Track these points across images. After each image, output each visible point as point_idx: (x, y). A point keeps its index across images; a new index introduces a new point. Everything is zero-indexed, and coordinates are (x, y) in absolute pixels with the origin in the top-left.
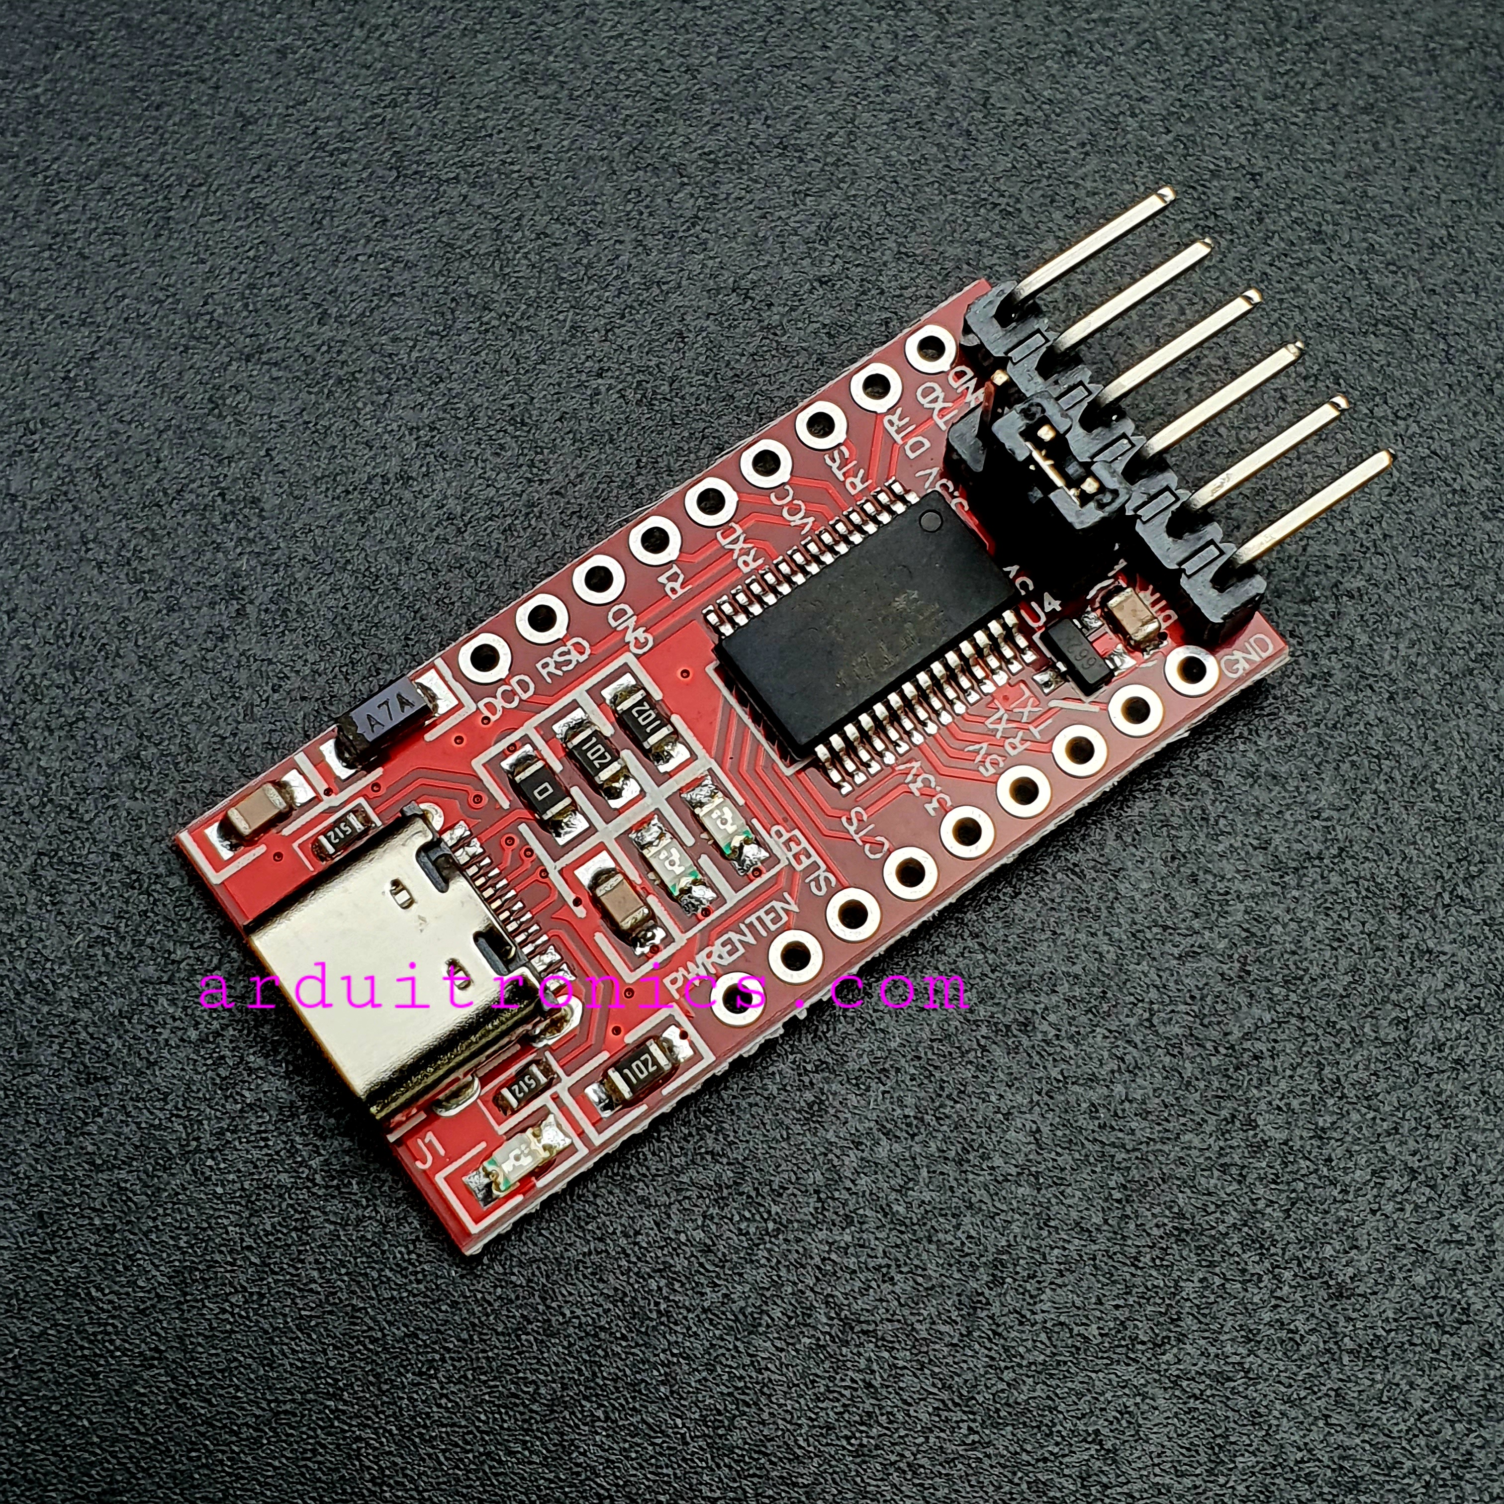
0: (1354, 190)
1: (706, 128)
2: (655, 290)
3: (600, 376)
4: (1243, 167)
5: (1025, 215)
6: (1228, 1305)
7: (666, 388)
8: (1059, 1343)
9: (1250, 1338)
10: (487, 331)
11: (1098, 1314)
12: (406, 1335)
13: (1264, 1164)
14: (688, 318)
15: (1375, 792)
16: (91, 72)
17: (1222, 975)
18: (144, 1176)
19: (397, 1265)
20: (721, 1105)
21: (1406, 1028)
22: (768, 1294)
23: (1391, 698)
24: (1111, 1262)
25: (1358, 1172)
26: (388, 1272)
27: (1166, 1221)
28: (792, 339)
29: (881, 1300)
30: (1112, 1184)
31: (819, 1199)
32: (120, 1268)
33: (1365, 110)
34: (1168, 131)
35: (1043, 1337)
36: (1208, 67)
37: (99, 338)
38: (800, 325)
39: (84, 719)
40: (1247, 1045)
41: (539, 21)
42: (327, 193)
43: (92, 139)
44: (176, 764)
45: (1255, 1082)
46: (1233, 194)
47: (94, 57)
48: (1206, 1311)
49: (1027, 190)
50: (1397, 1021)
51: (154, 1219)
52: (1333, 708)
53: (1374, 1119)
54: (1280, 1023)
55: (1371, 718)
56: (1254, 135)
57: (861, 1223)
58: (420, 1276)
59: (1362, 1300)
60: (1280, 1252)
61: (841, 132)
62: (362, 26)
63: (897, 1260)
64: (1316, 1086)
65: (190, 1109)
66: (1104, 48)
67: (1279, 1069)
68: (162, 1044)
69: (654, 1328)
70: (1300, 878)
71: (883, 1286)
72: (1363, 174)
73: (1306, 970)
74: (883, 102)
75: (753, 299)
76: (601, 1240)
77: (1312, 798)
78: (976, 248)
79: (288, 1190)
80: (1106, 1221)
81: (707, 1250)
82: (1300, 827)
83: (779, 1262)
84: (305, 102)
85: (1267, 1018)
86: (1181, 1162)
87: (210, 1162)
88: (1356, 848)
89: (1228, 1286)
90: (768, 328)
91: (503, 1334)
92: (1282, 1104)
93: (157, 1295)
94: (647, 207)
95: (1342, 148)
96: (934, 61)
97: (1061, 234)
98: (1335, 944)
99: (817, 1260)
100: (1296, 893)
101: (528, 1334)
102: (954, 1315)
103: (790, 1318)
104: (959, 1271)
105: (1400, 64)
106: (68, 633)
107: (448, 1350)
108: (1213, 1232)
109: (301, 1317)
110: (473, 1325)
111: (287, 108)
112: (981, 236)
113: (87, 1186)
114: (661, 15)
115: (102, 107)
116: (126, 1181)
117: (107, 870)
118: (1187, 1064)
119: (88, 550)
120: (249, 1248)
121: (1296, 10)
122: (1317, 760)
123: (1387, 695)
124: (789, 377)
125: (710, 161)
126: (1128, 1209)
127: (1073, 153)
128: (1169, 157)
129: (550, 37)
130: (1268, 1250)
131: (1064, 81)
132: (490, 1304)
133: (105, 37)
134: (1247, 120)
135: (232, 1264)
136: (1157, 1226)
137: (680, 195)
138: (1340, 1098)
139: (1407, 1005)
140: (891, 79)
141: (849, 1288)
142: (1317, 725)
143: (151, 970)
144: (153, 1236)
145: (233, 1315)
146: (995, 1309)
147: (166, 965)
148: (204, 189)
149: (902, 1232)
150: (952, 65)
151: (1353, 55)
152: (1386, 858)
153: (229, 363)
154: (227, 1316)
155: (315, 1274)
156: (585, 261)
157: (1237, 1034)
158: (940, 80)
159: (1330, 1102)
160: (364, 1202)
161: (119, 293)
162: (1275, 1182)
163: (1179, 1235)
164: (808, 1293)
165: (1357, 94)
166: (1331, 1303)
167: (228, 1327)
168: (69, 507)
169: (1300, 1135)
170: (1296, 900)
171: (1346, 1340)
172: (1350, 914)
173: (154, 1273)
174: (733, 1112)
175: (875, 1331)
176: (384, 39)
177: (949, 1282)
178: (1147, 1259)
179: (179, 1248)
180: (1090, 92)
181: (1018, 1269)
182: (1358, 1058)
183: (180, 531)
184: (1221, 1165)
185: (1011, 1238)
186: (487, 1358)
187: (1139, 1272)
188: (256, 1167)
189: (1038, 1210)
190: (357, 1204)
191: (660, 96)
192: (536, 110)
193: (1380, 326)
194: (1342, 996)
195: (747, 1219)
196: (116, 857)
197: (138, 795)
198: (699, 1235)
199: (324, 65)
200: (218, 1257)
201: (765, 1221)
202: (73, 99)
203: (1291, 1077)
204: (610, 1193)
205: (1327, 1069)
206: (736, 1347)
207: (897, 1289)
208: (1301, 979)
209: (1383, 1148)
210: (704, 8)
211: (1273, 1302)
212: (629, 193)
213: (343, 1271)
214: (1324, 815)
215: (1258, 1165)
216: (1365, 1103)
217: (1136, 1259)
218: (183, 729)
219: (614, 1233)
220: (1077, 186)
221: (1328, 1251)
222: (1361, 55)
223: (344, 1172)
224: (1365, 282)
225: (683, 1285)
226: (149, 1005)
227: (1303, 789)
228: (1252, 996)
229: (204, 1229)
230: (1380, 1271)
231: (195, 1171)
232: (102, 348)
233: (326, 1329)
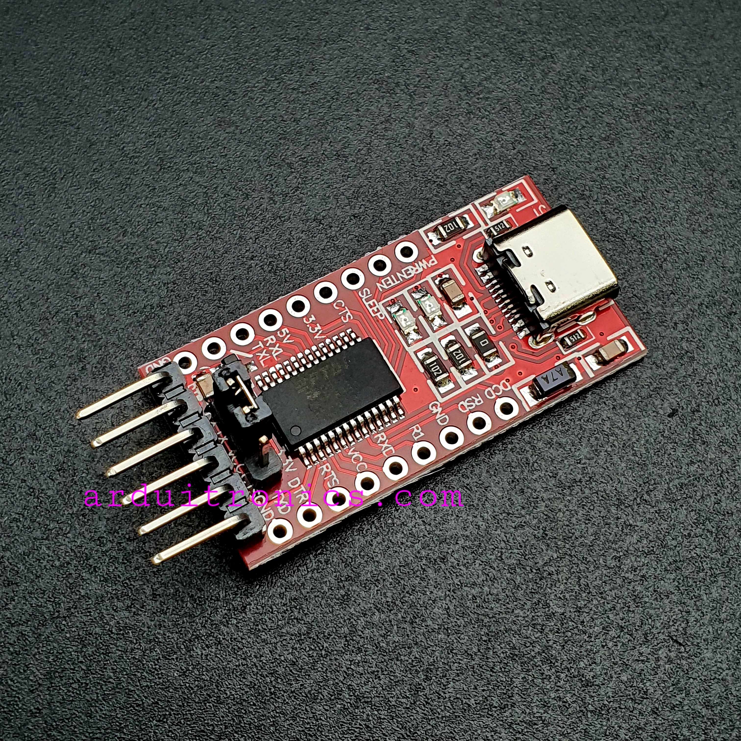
0: (599, 175)
1: (303, 147)
2: (278, 220)
3: (252, 259)
4: (549, 165)
5: (449, 187)
6: (535, 690)
7: (282, 265)
8: (456, 707)
9: (545, 705)
10: (200, 239)
11: (474, 693)
12: (153, 703)
13: (553, 624)
14: (293, 233)
15: (606, 451)
16: (21, 121)
17: (535, 536)
18: (33, 629)
19: (150, 671)
20: (301, 596)
21: (619, 561)
22: (321, 684)
23: (614, 408)
24: (481, 669)
25: (596, 628)
26: (145, 674)
27: (507, 650)
28: (341, 242)
29: (374, 687)
30: (482, 633)
31: (346, 640)
32: (22, 671)
33: (605, 139)
34: (514, 149)
35: (449, 704)
36: (533, 119)
37: (22, 242)
38: (345, 236)
39: (10, 417)
40: (546, 568)
41: (227, 98)
42: (128, 176)
43: (20, 152)
44: (52, 438)
45: (549, 586)
46: (544, 177)
47: (22, 114)
48: (525, 693)
49: (449, 175)
50: (615, 558)
51: (38, 649)
52: (587, 413)
53: (604, 603)
54: (561, 558)
55: (604, 417)
56: (554, 151)
57: (366, 651)
58: (160, 676)
59: (597, 688)
60: (559, 665)
61: (365, 149)
62: (146, 100)
63: (382, 668)
64: (577, 587)
65: (55, 598)
66: (485, 110)
67: (560, 579)
68: (43, 567)
69: (269, 700)
70: (571, 491)
71: (375, 681)
72: (603, 168)
73: (573, 534)
74: (384, 135)
75: (323, 224)
76: (244, 659)
77: (577, 454)
78: (426, 201)
79: (100, 636)
80: (479, 651)
81: (294, 664)
82: (572, 467)
83: (327, 669)
84: (119, 135)
85: (555, 556)
86: (514, 622)
87: (64, 622)
88: (597, 477)
89: (535, 680)
90: (330, 237)
91: (198, 703)
92: (561, 596)
93: (39, 683)
94: (275, 182)
95: (594, 156)
96: (408, 117)
97: (465, 195)
98: (587, 522)
99: (345, 669)
100: (569, 498)
101: (209, 703)
102: (408, 694)
103: (332, 696)
104: (411, 674)
105: (622, 118)
106: (4, 378)
107: (173, 710)
108: (529, 656)
109: (105, 694)
110: (185, 698)
111: (111, 138)
112: (428, 196)
113: (7, 633)
114: (283, 96)
115: (25, 137)
116: (25, 631)
117: (19, 487)
118: (518, 577)
119: (14, 340)
120: (81, 662)
121: (573, 93)
122: (580, 436)
123: (612, 407)
124: (339, 259)
125: (304, 162)
126: (490, 645)
127: (471, 158)
128: (514, 160)
129: (232, 106)
130: (554, 664)
131: (467, 126)
132: (192, 689)
133: (28, 105)
134: (550, 144)
135: (73, 670)
136: (503, 653)
137: (291, 177)
138: (588, 593)
139: (620, 550)
140: (388, 125)
141: (359, 682)
142: (580, 420)
143: (38, 534)
144: (37, 656)
145: (73, 693)
146: (427, 691)
147: (45, 531)
148: (71, 174)
149: (385, 656)
150: (416, 118)
151: (600, 114)
152: (611, 482)
153: (81, 254)
154: (71, 693)
155: (112, 674)
156: (246, 207)
157: (541, 563)
158: (410, 125)
159: (584, 595)
160: (135, 641)
161: (32, 222)
162: (557, 632)
163: (513, 657)
164: (340, 684)
165: (601, 131)
166: (583, 689)
167: (71, 698)
168: (5, 319)
169: (570, 611)
170: (569, 501)
171: (590, 706)
172: (594, 507)
173: (37, 673)
174: (307, 600)
175: (371, 701)
176: (156, 106)
177: (406, 679)
178: (498, 668)
179: (49, 662)
180: (479, 131)
181: (438, 673)
182: (597, 574)
183: (57, 330)
184: (533, 624)
185: (435, 658)
186: (191, 714)
187: (494, 674)
188: (85, 625)
189: (448, 645)
190: (131, 642)
191: (282, 132)
192: (225, 139)
193: (611, 237)
194: (590, 546)
195: (313, 650)
196: (24, 481)
197: (34, 452)
198: (290, 657)
199: (128, 118)
200: (67, 666)
201: (321, 650)
202: (12, 133)
203: (566, 583)
204: (249, 637)
205: (583, 579)
206: (306, 709)
207: (382, 682)
208: (571, 537)
209: (608, 617)
210: (302, 92)
211: (556, 688)
212: (267, 176)
213: (125, 673)
214: (583, 462)
215: (550, 624)
216: (600, 596)
217: (493, 668)
218: (55, 421)
219: (251, 656)
220: (473, 173)
221: (582, 665)
222: (603, 113)
223: (126, 627)
224: (603, 218)
225: (282, 680)
226: (37, 550)
227: (573, 450)
228: (548, 546)
229: (61, 654)
230: (606, 674)
231: (57, 626)
232: (23, 247)
233: (116, 700)
